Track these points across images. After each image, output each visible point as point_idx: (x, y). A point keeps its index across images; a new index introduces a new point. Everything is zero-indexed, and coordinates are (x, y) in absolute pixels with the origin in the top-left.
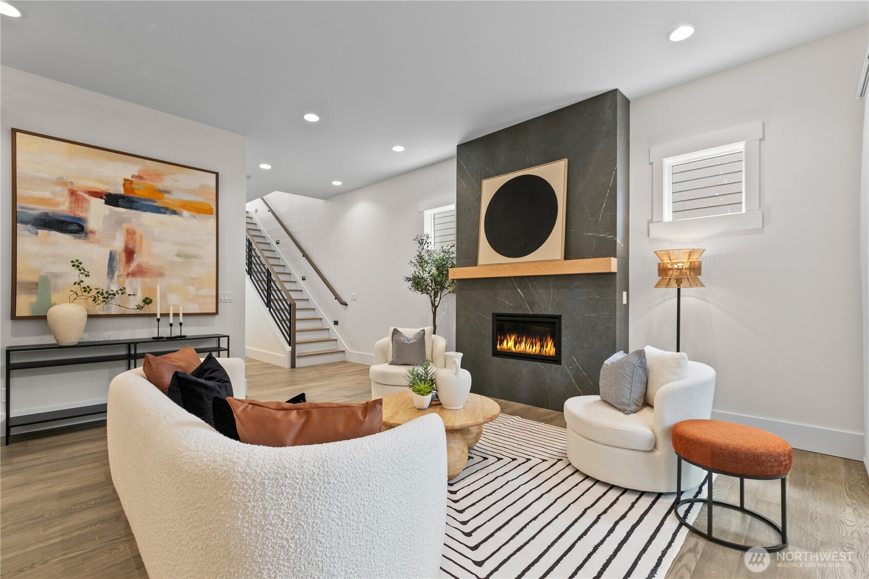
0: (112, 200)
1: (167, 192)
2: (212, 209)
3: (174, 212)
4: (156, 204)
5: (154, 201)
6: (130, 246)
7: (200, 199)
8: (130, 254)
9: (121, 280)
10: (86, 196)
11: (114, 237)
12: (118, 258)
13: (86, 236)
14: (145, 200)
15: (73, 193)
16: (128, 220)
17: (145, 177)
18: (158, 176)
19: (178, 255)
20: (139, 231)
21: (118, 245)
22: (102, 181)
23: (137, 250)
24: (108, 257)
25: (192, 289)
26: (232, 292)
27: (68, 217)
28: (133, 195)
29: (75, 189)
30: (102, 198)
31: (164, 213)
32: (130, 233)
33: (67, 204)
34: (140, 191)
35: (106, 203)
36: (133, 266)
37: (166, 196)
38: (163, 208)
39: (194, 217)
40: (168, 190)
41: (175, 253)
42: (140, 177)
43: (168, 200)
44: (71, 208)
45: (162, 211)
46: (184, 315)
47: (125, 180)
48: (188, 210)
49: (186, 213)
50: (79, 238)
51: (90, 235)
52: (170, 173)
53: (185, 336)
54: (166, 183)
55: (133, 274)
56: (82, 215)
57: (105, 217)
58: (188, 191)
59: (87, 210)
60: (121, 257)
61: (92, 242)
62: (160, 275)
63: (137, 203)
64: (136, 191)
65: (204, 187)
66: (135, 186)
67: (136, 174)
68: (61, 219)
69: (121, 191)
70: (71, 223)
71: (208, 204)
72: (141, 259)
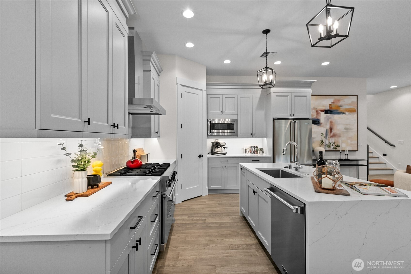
0: (326, 112)
1: (341, 106)
2: (355, 110)
3: (344, 113)
4: (338, 111)
5: (338, 110)
6: (331, 127)
7: (352, 107)
8: (331, 129)
9: (329, 139)
10: (320, 112)
11: (327, 124)
12: (328, 131)
13: (320, 125)
14: (335, 110)
15: (317, 111)
16: (330, 118)
17: (335, 102)
18: (339, 101)
19: (345, 129)
20: (333, 121)
21: (328, 127)
22: (324, 106)
23: (333, 128)
24: (325, 131)
25: (349, 141)
26: (362, 142)
27: (316, 119)
28: (331, 109)
29: (317, 110)
30: (324, 112)
31: (341, 114)
32: (331, 122)
33: (316, 115)
34: (334, 108)
35: (325, 113)
36: (332, 134)
37: (341, 108)
38: (340, 112)
39: (350, 114)
40: (341, 105)
41: (344, 128)
42: (334, 103)
43: (342, 109)
44: (316, 116)
45: (340, 113)
46: (349, 151)
47: (330, 104)
48: (348, 112)
49: (347, 113)
50: (318, 126)
51: (321, 124)
52: (342, 99)
54: (341, 103)
55: (332, 137)
56: (319, 118)
57: (325, 118)
58: (348, 105)
59: (320, 116)
60: (329, 131)
61: (322, 127)
62: (340, 136)
63: (333, 111)
64: (332, 108)
65: (353, 102)
66: (332, 106)
67: (332, 102)
68: (314, 120)
69: (328, 108)
70: (316, 121)
71: (354, 108)
72: (334, 131)
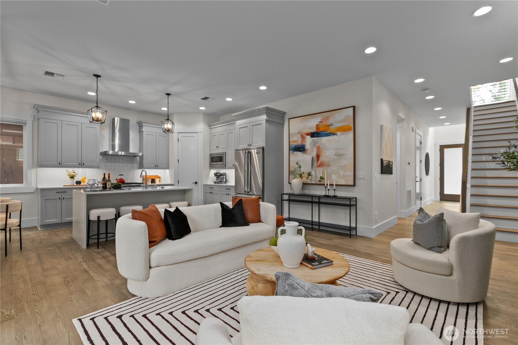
0: (313, 135)
1: (331, 125)
2: (351, 127)
3: (334, 134)
4: (327, 132)
5: (326, 131)
6: (318, 154)
7: (345, 124)
8: (318, 157)
9: (315, 169)
10: (305, 136)
11: (313, 151)
12: (314, 159)
13: (305, 152)
14: (323, 131)
15: (302, 136)
16: (317, 142)
17: (323, 121)
18: (327, 118)
19: (336, 155)
20: (321, 146)
21: (314, 154)
22: (309, 128)
23: (320, 155)
24: (311, 159)
25: (342, 172)
26: (364, 173)
27: (301, 145)
28: (319, 131)
29: (302, 134)
30: (309, 135)
31: (330, 136)
32: (318, 148)
33: (301, 140)
34: (322, 129)
35: (311, 137)
36: (319, 162)
37: (331, 127)
38: (329, 133)
39: (342, 134)
40: (331, 124)
41: (334, 154)
42: (321, 122)
43: (332, 129)
44: (301, 142)
45: (329, 135)
46: (336, 185)
47: (317, 125)
48: (340, 131)
49: (339, 133)
50: (304, 153)
51: (306, 151)
52: (332, 115)
53: (336, 196)
54: (331, 121)
55: (319, 166)
56: (304, 144)
57: (311, 143)
58: (339, 122)
59: (305, 142)
60: (315, 159)
61: (307, 154)
62: (329, 165)
63: (320, 134)
64: (320, 129)
65: (347, 116)
66: (320, 127)
67: (320, 121)
68: (299, 146)
69: (314, 130)
70: (301, 148)
71: (349, 125)
72: (322, 159)
